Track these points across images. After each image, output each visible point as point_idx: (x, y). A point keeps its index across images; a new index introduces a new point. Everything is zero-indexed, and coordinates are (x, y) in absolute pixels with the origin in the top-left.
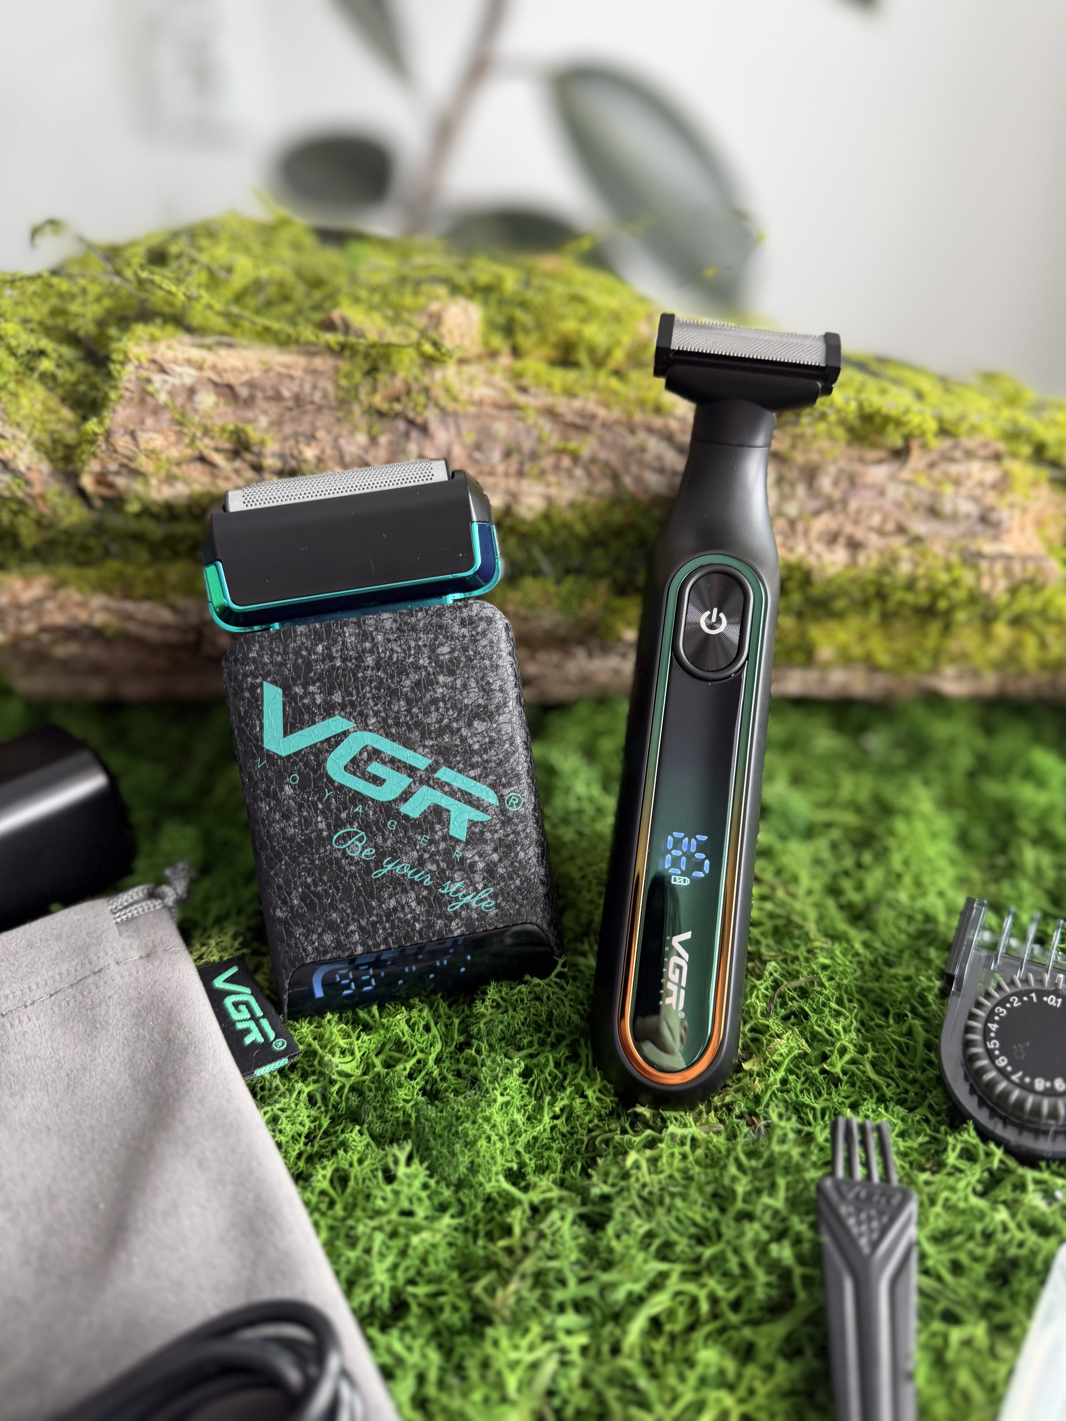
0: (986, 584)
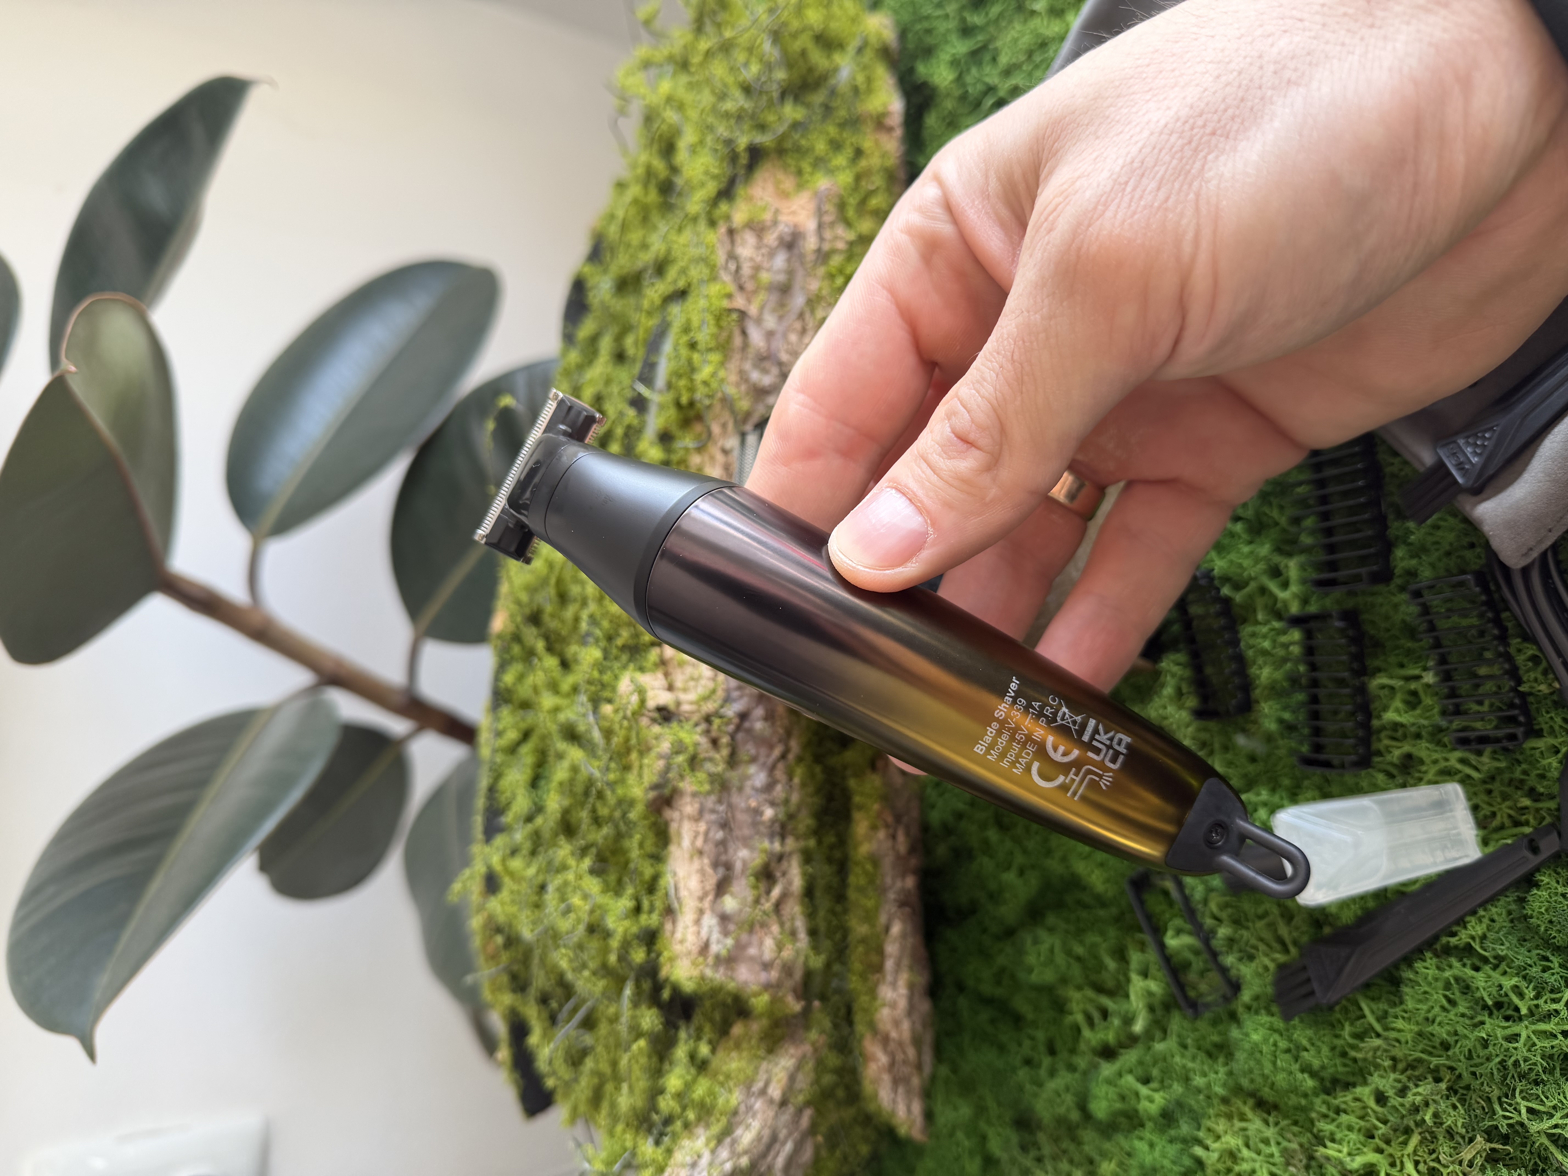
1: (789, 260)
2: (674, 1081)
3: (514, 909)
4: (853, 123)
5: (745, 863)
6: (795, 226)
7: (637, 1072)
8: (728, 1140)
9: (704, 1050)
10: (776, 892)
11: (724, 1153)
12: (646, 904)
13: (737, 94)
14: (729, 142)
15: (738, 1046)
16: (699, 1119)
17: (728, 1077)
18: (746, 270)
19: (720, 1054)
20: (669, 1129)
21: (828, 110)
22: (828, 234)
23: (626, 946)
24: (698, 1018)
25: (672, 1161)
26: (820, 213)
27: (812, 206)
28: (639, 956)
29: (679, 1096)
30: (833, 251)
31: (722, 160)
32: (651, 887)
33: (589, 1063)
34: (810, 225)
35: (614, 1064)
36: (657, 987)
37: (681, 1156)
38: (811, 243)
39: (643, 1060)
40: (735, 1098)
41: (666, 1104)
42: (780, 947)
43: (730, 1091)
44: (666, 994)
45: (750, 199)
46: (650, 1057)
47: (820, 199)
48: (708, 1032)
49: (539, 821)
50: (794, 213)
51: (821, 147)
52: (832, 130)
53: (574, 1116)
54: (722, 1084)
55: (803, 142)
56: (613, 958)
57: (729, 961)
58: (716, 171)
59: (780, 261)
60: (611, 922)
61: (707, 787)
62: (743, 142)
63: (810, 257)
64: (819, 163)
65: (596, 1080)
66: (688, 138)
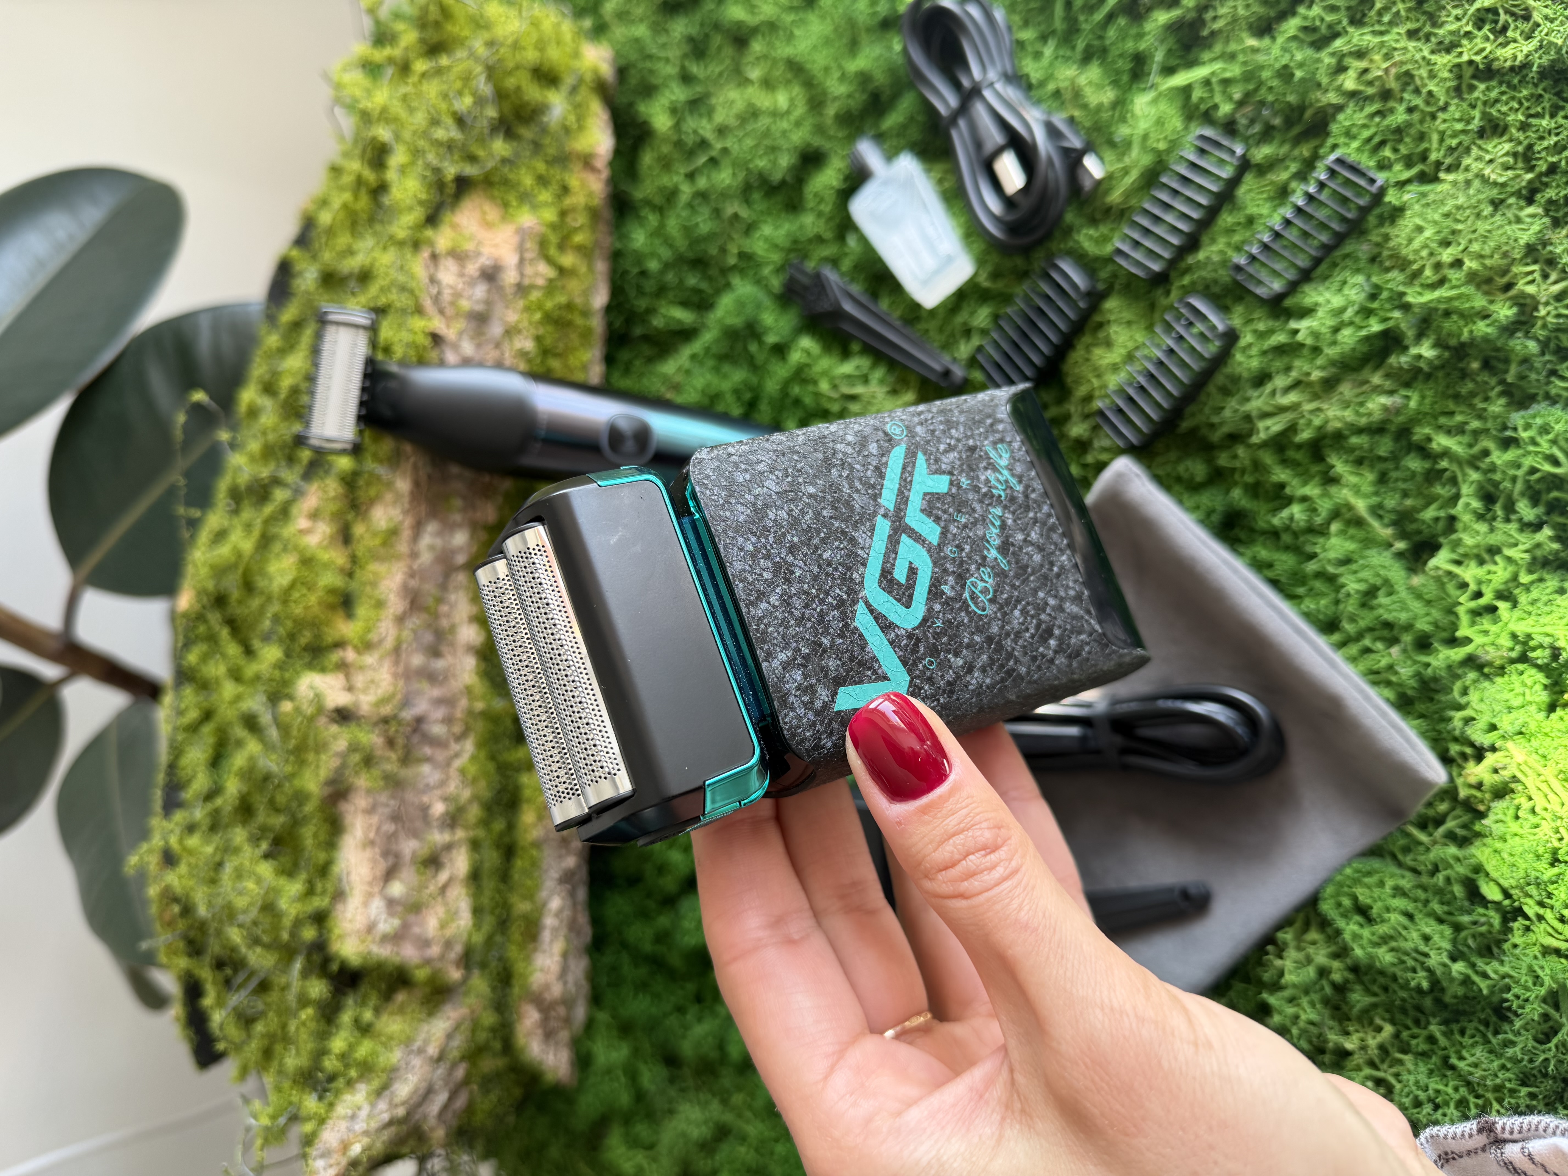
0: (540, 282)
1: (489, 291)
2: (338, 1044)
3: (191, 883)
4: (563, 160)
5: (414, 853)
6: (496, 260)
7: (304, 1035)
8: (387, 1093)
9: (368, 1015)
10: (443, 876)
11: (382, 1105)
12: (319, 886)
13: (449, 121)
14: (437, 171)
15: (401, 1010)
16: (361, 1077)
17: (391, 1038)
18: (447, 295)
19: (385, 1018)
20: (333, 1085)
21: (537, 147)
22: (529, 270)
23: (298, 923)
24: (364, 988)
25: (334, 1114)
26: (521, 249)
27: (515, 240)
28: (309, 934)
29: (343, 1057)
30: (532, 287)
31: (430, 186)
32: (324, 870)
33: (259, 1028)
34: (510, 259)
35: (284, 1026)
36: (327, 960)
37: (341, 1109)
38: (510, 277)
39: (312, 1025)
40: (395, 1056)
41: (330, 1064)
42: (443, 926)
43: (391, 1051)
44: (335, 967)
45: (455, 227)
46: (318, 1021)
47: (522, 233)
48: (373, 1001)
49: (219, 801)
50: (496, 246)
51: (528, 181)
52: (541, 167)
53: (244, 1072)
54: (385, 1045)
55: (511, 176)
56: (285, 936)
57: (396, 938)
58: (424, 196)
59: (480, 291)
60: (283, 904)
61: (382, 783)
62: (451, 170)
63: (509, 291)
64: (525, 198)
65: (266, 1042)
66: (398, 158)
